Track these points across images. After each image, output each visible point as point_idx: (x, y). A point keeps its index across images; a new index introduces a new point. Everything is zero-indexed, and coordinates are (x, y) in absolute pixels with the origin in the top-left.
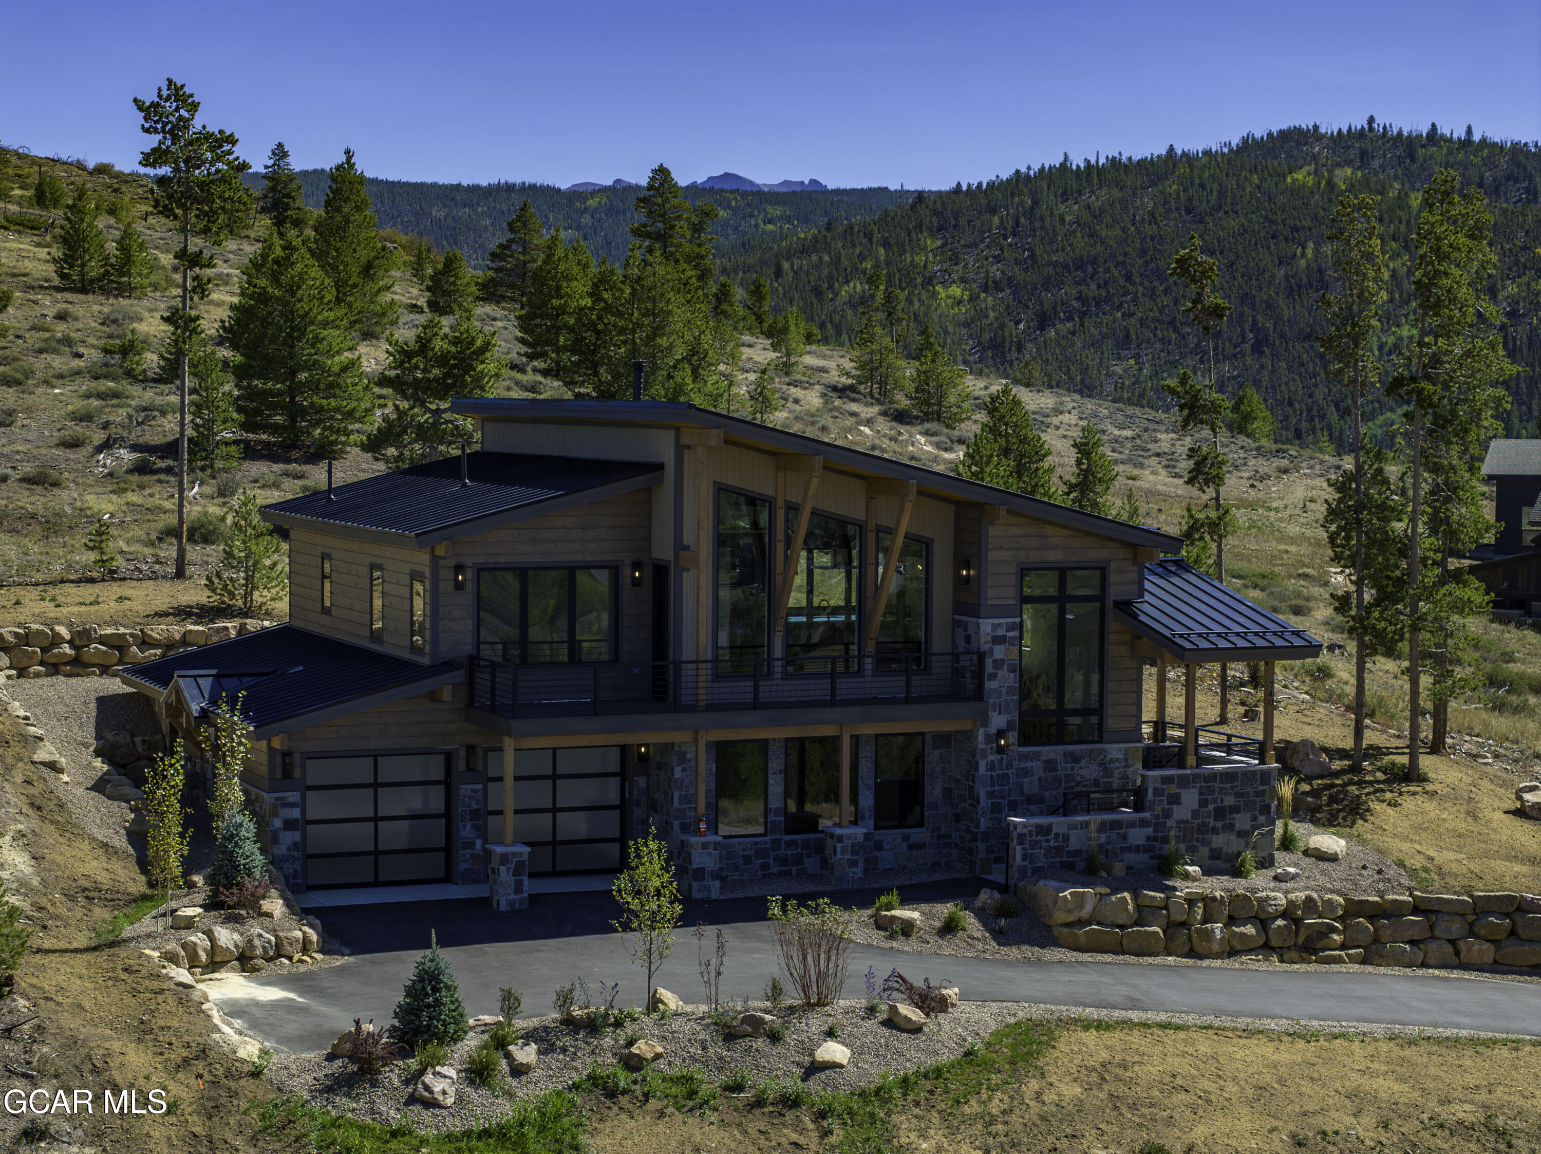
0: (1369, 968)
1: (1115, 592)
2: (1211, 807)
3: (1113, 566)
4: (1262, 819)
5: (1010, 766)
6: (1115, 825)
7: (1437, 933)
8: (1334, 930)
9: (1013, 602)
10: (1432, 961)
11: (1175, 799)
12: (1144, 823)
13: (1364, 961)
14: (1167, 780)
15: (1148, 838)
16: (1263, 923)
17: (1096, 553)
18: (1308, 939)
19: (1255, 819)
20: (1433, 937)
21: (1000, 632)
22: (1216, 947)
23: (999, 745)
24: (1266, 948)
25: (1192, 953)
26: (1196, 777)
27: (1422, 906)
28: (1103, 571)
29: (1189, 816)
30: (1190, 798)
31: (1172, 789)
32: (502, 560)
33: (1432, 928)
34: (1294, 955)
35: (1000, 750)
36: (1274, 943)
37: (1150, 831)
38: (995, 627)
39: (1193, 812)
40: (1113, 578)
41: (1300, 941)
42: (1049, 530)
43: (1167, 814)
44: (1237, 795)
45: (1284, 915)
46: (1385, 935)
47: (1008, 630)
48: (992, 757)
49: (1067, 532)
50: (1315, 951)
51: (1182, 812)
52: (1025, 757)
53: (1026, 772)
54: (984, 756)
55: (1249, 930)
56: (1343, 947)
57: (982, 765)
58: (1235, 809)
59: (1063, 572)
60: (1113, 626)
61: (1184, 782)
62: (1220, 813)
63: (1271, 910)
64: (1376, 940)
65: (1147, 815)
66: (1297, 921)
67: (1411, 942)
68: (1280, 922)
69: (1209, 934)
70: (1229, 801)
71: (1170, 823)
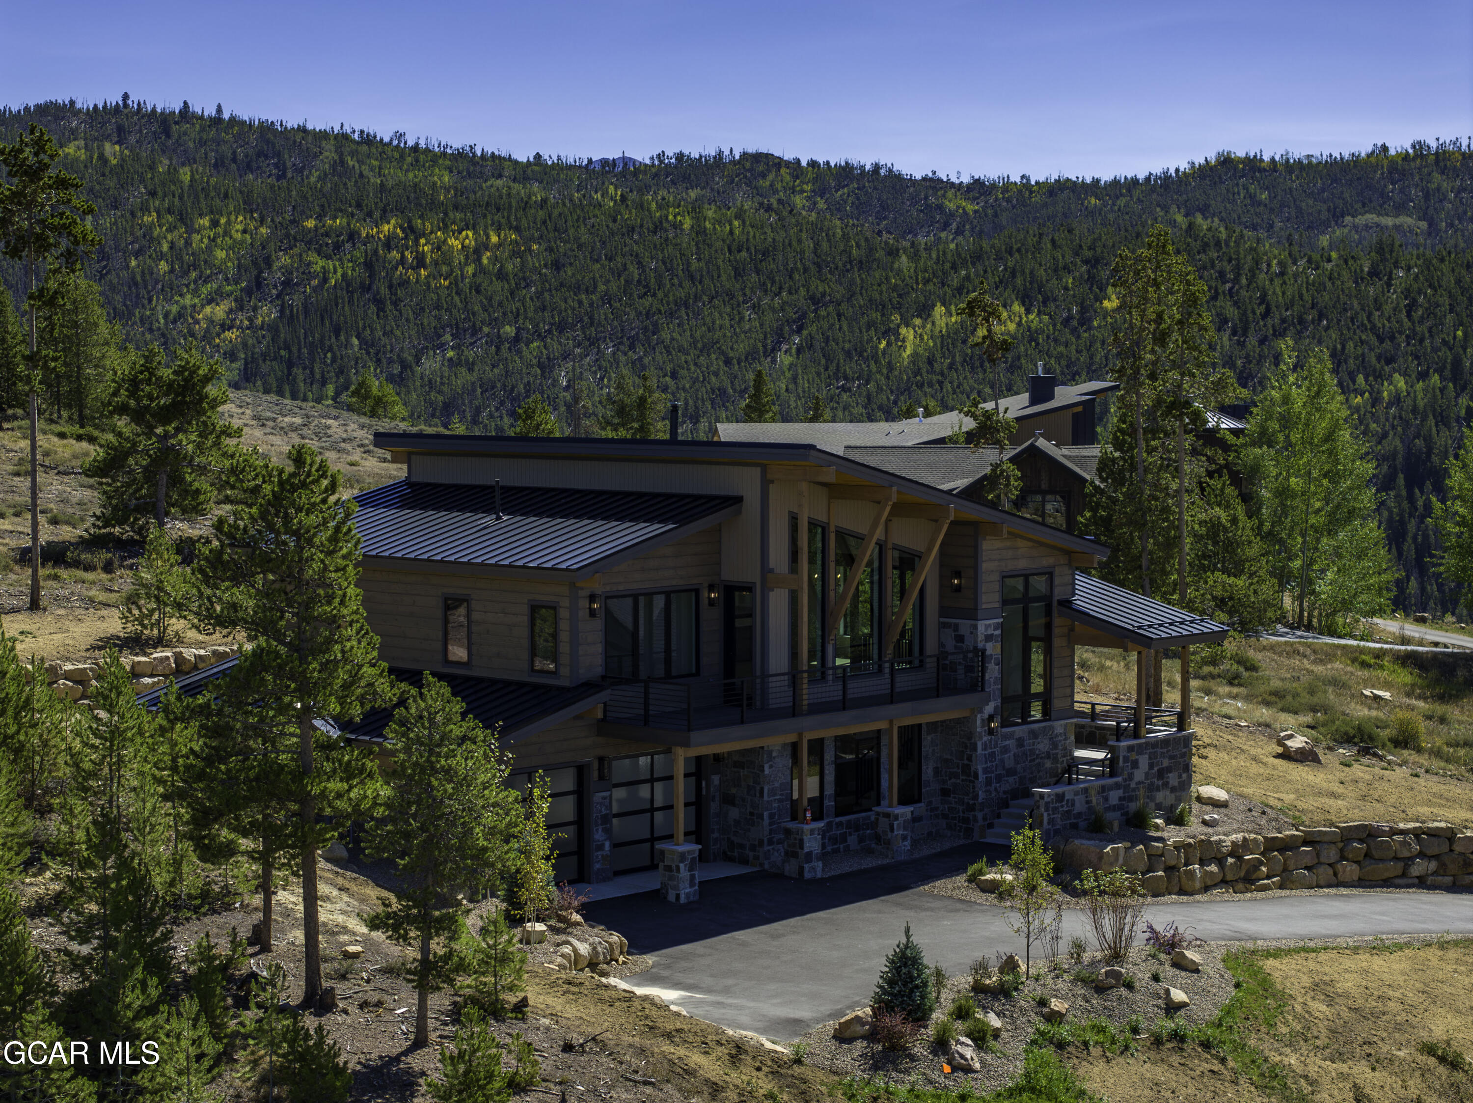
0: (1288, 892)
1: (1059, 593)
2: (1155, 769)
3: (1057, 571)
4: (1184, 776)
5: (996, 746)
7: (1322, 860)
8: (1261, 863)
9: (997, 605)
10: (1322, 883)
11: (1135, 765)
12: (1117, 786)
13: (1281, 887)
14: (1130, 749)
15: (1120, 799)
16: (1220, 861)
17: (1047, 562)
18: (1248, 872)
19: (1180, 776)
20: (1320, 863)
21: (990, 632)
22: (1198, 885)
23: (990, 729)
24: (1224, 882)
25: (1182, 892)
27: (1309, 838)
28: (1051, 575)
29: (1143, 778)
30: (1144, 761)
31: (1133, 756)
32: (621, 588)
33: (1318, 855)
34: (1240, 886)
35: (991, 732)
36: (1229, 877)
37: (1120, 792)
38: (987, 627)
39: (1146, 774)
40: (1057, 581)
41: (1242, 874)
42: (1020, 543)
43: (1131, 777)
44: (1171, 758)
45: (1231, 854)
46: (1291, 865)
47: (995, 629)
48: (985, 739)
49: (1030, 544)
50: (1252, 882)
51: (1139, 775)
52: (1006, 737)
53: (1005, 750)
54: (981, 738)
55: (1213, 868)
56: (1268, 877)
57: (979, 745)
58: (1169, 770)
59: (1026, 577)
60: (1057, 621)
61: (1140, 750)
62: (1160, 774)
63: (1224, 850)
64: (1285, 869)
65: (1119, 779)
66: (1239, 858)
67: (1306, 868)
68: (1230, 860)
69: (1192, 873)
70: (1166, 763)
71: (1133, 785)
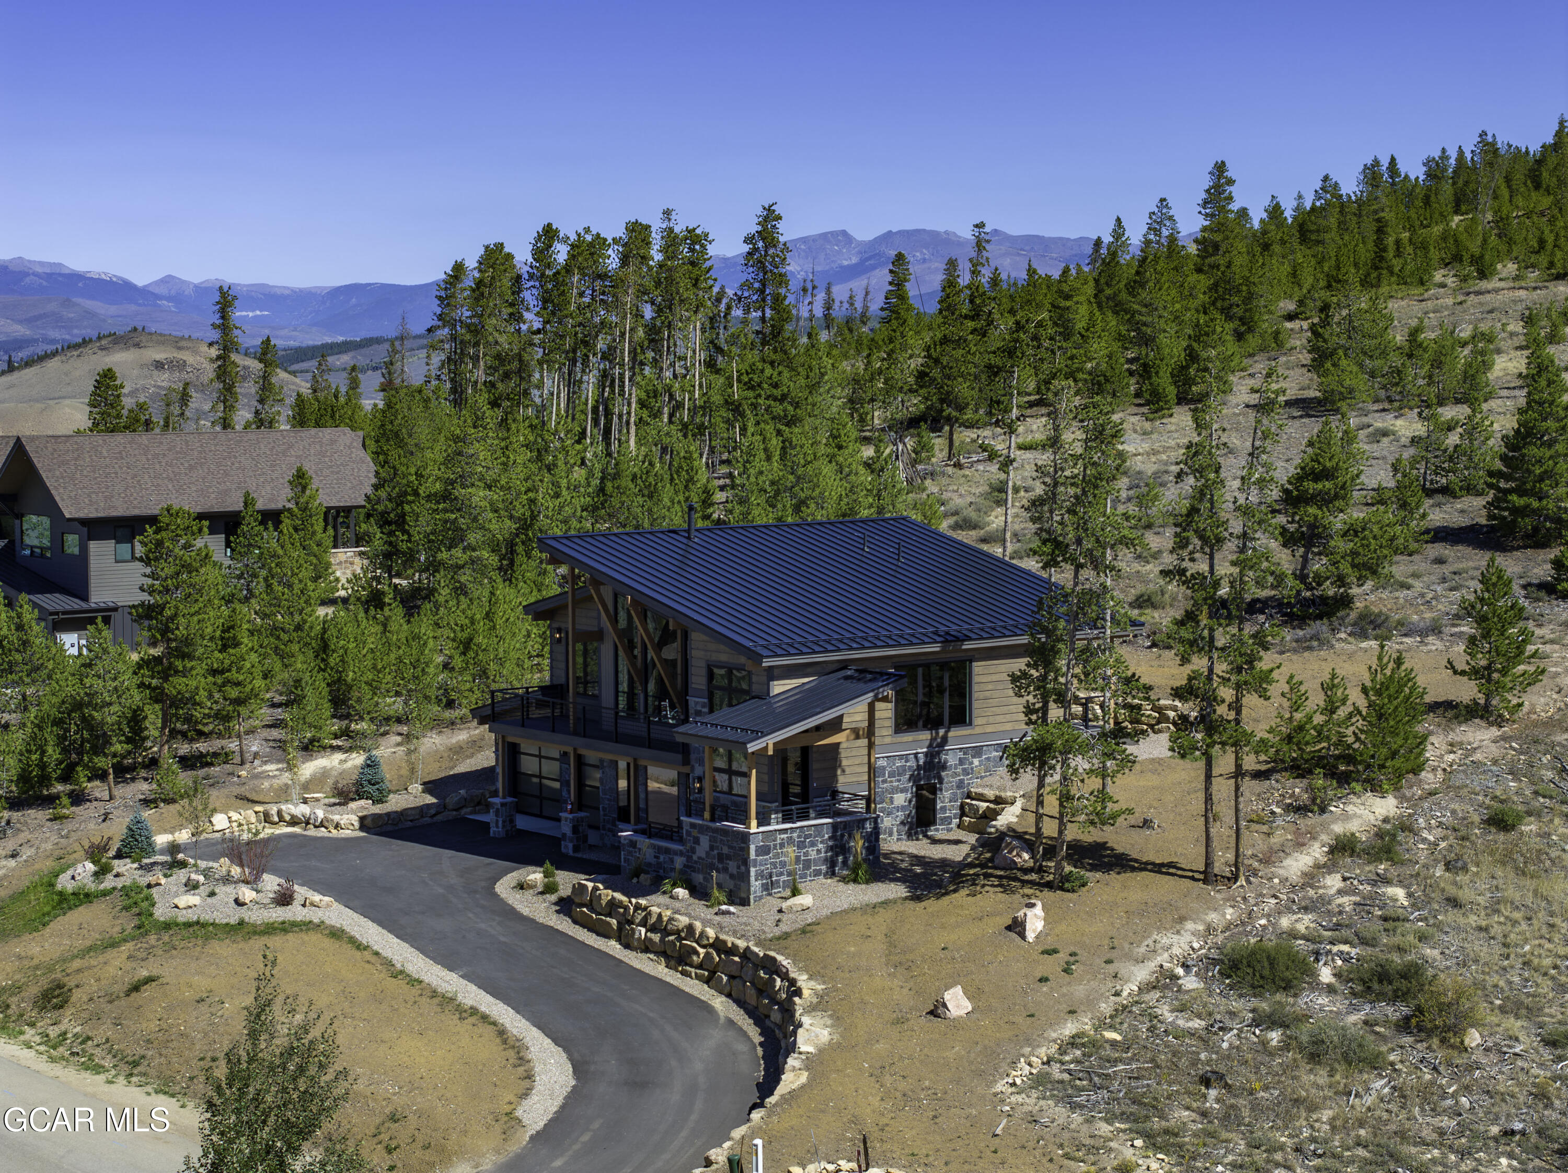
1: (755, 690)
2: (716, 852)
4: (743, 868)
6: (667, 851)
7: (742, 974)
9: (703, 687)
10: (733, 994)
11: (697, 841)
12: (682, 853)
13: (704, 981)
14: (693, 826)
15: (684, 865)
16: (664, 935)
19: (739, 867)
20: (741, 977)
21: (699, 708)
24: (661, 953)
25: (628, 946)
26: (708, 828)
28: (749, 673)
29: (703, 855)
30: (705, 841)
31: (695, 833)
33: (742, 969)
34: (673, 963)
36: (669, 952)
37: (684, 860)
38: (696, 704)
39: (707, 853)
40: (754, 679)
43: (693, 851)
44: (730, 847)
46: (721, 966)
47: (703, 707)
50: (682, 965)
51: (701, 851)
55: (656, 937)
58: (729, 857)
59: (729, 670)
61: (702, 829)
62: (721, 857)
65: (683, 848)
68: (673, 937)
70: (725, 850)
71: (695, 858)
